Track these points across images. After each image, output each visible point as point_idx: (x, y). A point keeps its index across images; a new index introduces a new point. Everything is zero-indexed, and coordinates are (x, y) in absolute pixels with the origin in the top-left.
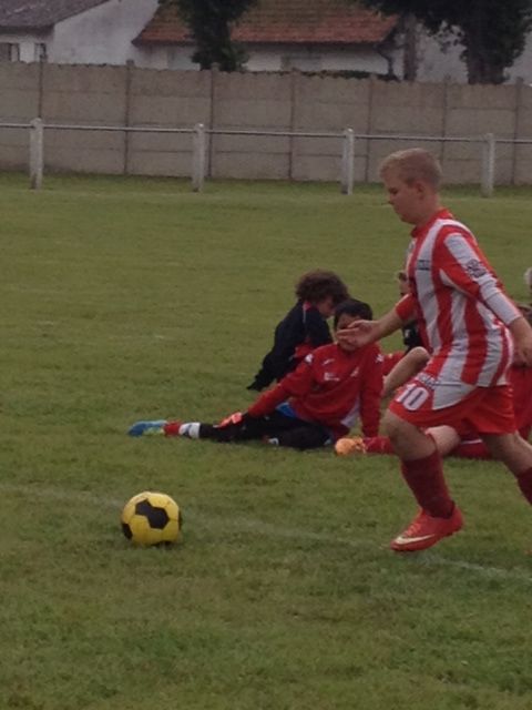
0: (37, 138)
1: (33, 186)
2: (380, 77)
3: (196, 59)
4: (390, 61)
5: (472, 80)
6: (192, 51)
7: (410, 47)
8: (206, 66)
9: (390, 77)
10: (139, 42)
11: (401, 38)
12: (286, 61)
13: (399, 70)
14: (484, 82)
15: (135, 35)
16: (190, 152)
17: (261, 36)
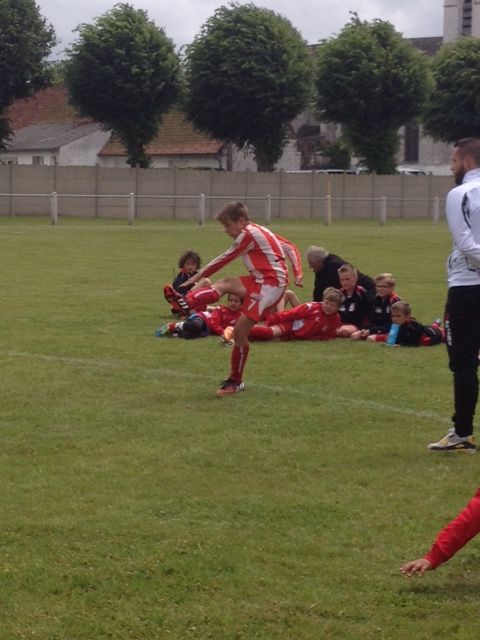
0: (54, 201)
1: (53, 223)
2: (216, 169)
3: (128, 162)
4: (220, 161)
5: (259, 170)
6: (126, 159)
7: (229, 155)
8: (133, 166)
9: (220, 169)
10: (100, 155)
11: (225, 151)
12: (171, 163)
13: (224, 166)
14: (265, 171)
15: (98, 152)
16: (127, 207)
17: (159, 152)
